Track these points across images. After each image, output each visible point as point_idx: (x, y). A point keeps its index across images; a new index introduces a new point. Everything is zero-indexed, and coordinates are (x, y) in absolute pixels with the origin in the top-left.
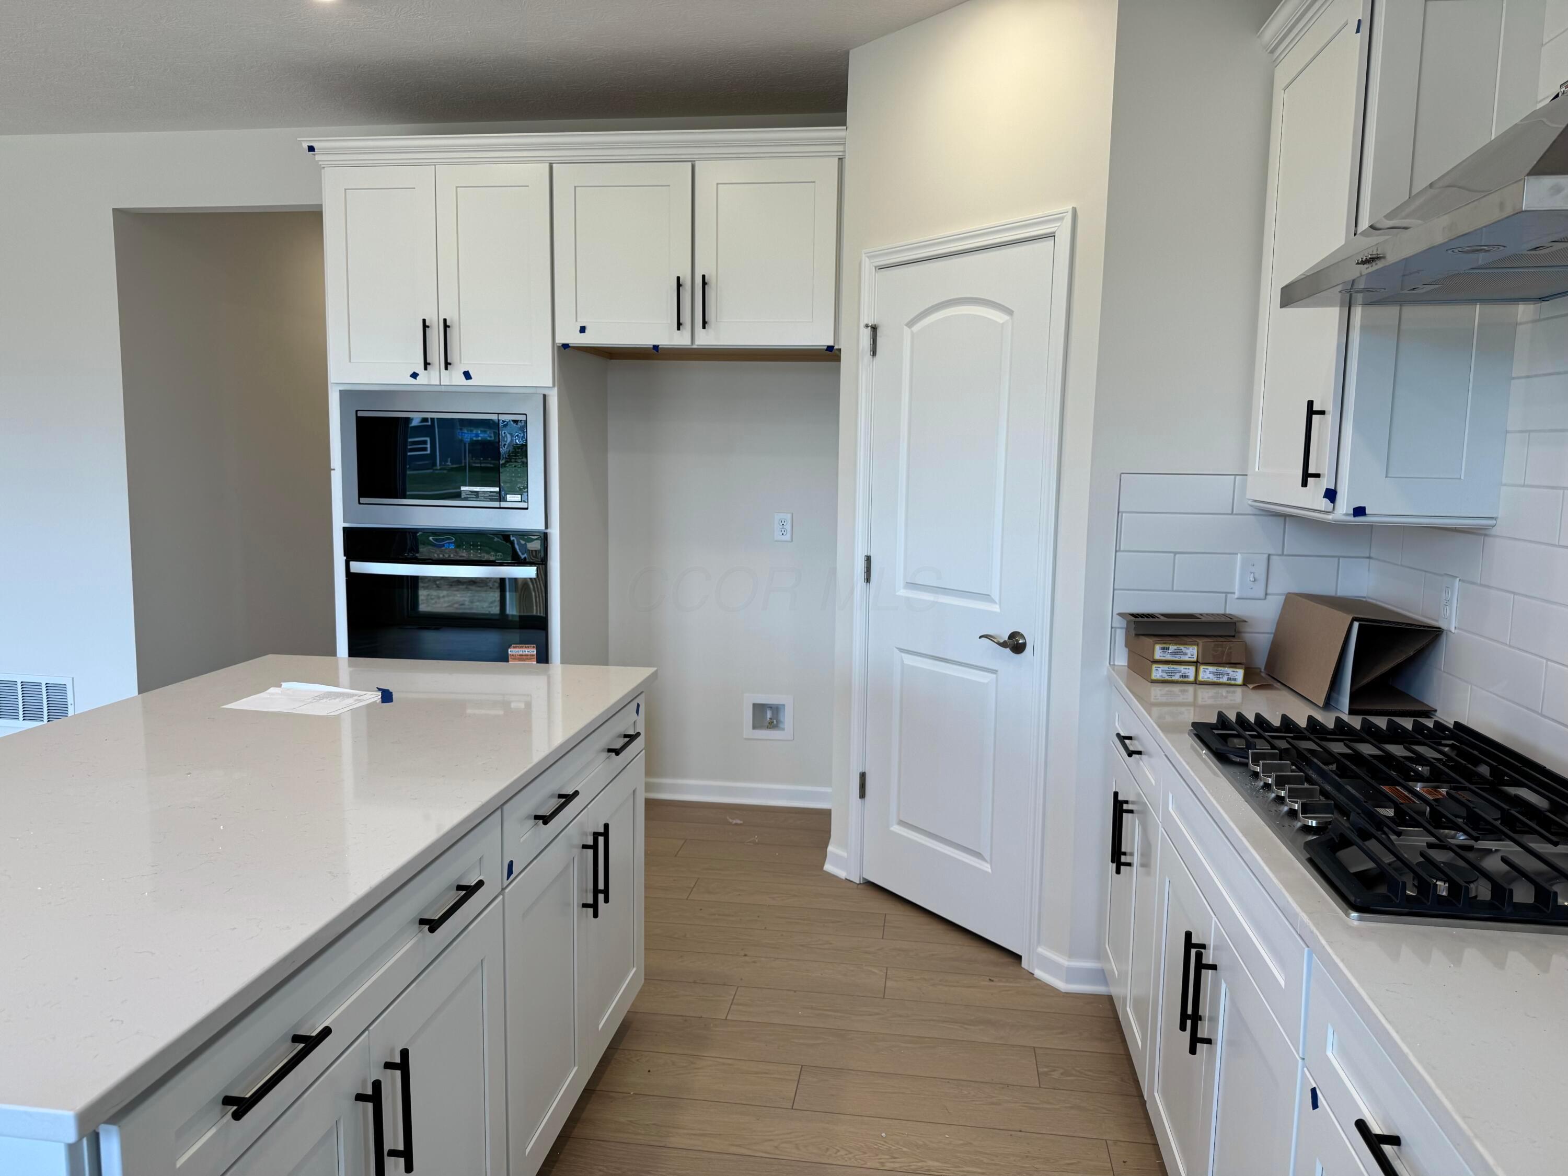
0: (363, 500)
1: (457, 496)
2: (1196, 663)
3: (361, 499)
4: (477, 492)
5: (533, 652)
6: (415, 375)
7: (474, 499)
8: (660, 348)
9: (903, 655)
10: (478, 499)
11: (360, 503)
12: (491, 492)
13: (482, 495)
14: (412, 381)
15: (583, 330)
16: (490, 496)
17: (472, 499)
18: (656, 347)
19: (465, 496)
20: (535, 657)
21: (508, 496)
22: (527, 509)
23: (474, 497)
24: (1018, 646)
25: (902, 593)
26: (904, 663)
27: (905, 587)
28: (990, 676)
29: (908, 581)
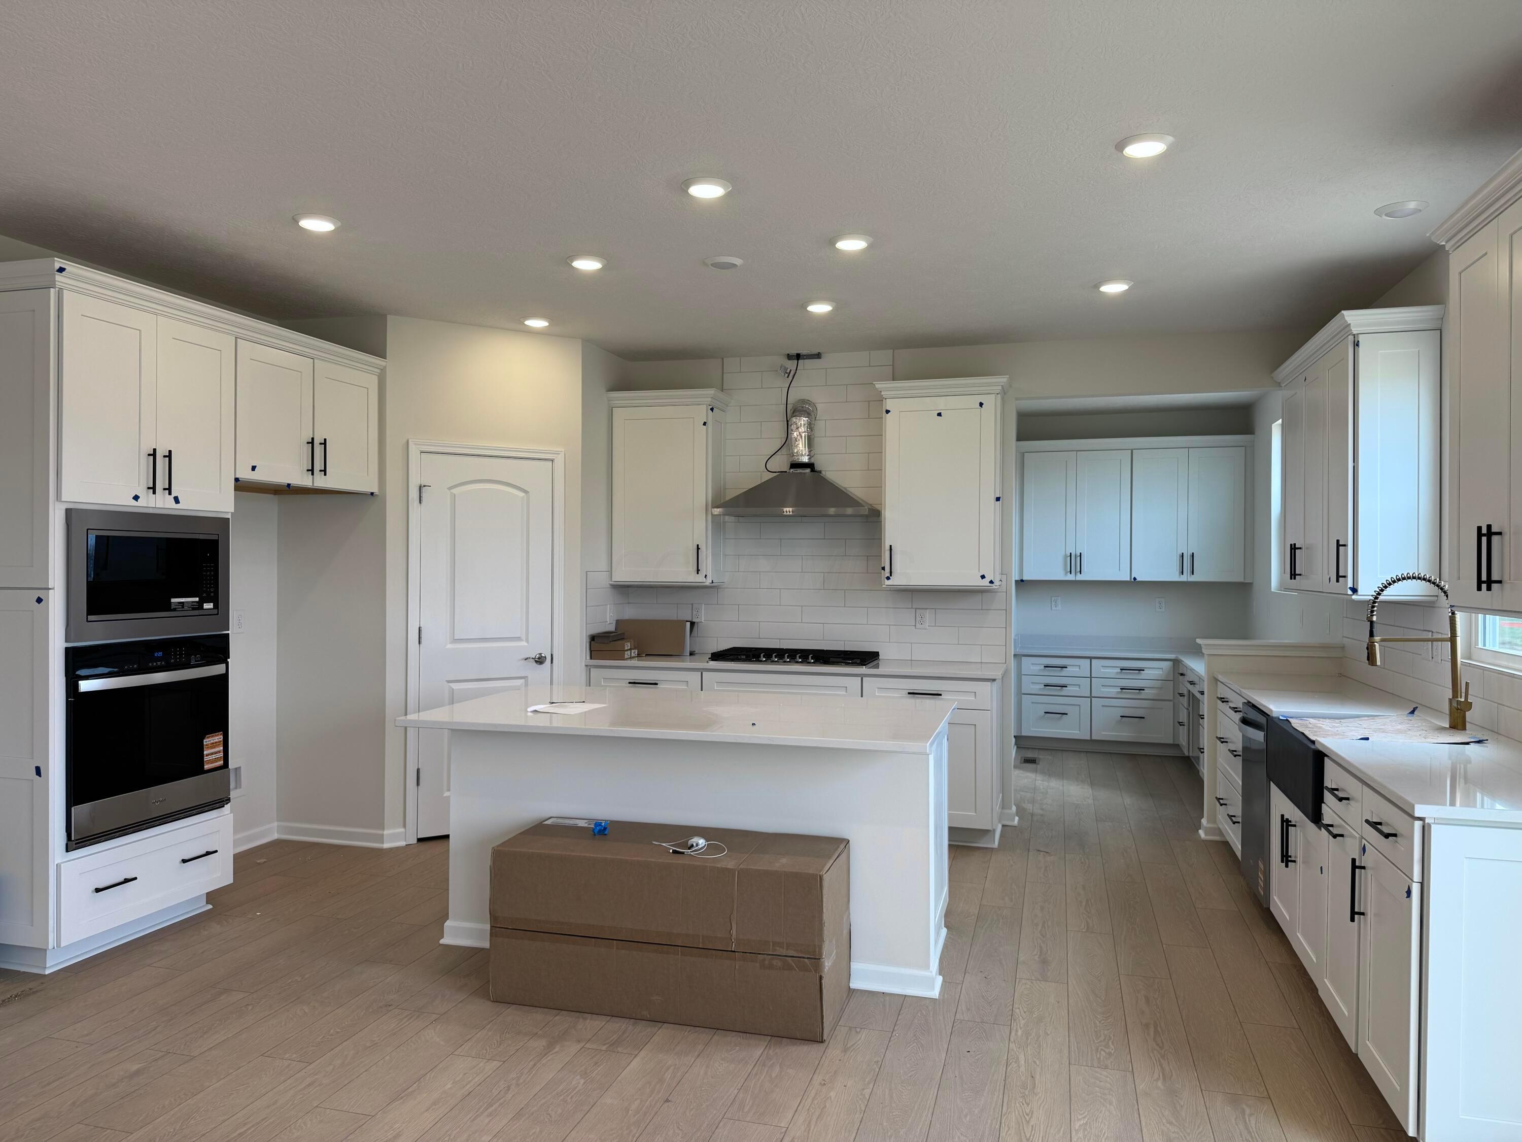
0: (91, 618)
1: (167, 607)
2: (630, 649)
3: (89, 616)
4: (183, 603)
5: (221, 738)
6: (136, 498)
7: (181, 609)
8: (292, 486)
9: (450, 684)
10: (184, 609)
11: (87, 621)
12: (193, 602)
13: (187, 605)
14: (134, 503)
15: (254, 468)
16: (192, 606)
17: (179, 609)
18: (289, 485)
19: (174, 607)
20: (222, 742)
21: (205, 604)
22: (218, 614)
23: (181, 607)
24: (540, 660)
25: (449, 646)
26: (453, 689)
27: (451, 643)
28: (523, 681)
29: (455, 638)
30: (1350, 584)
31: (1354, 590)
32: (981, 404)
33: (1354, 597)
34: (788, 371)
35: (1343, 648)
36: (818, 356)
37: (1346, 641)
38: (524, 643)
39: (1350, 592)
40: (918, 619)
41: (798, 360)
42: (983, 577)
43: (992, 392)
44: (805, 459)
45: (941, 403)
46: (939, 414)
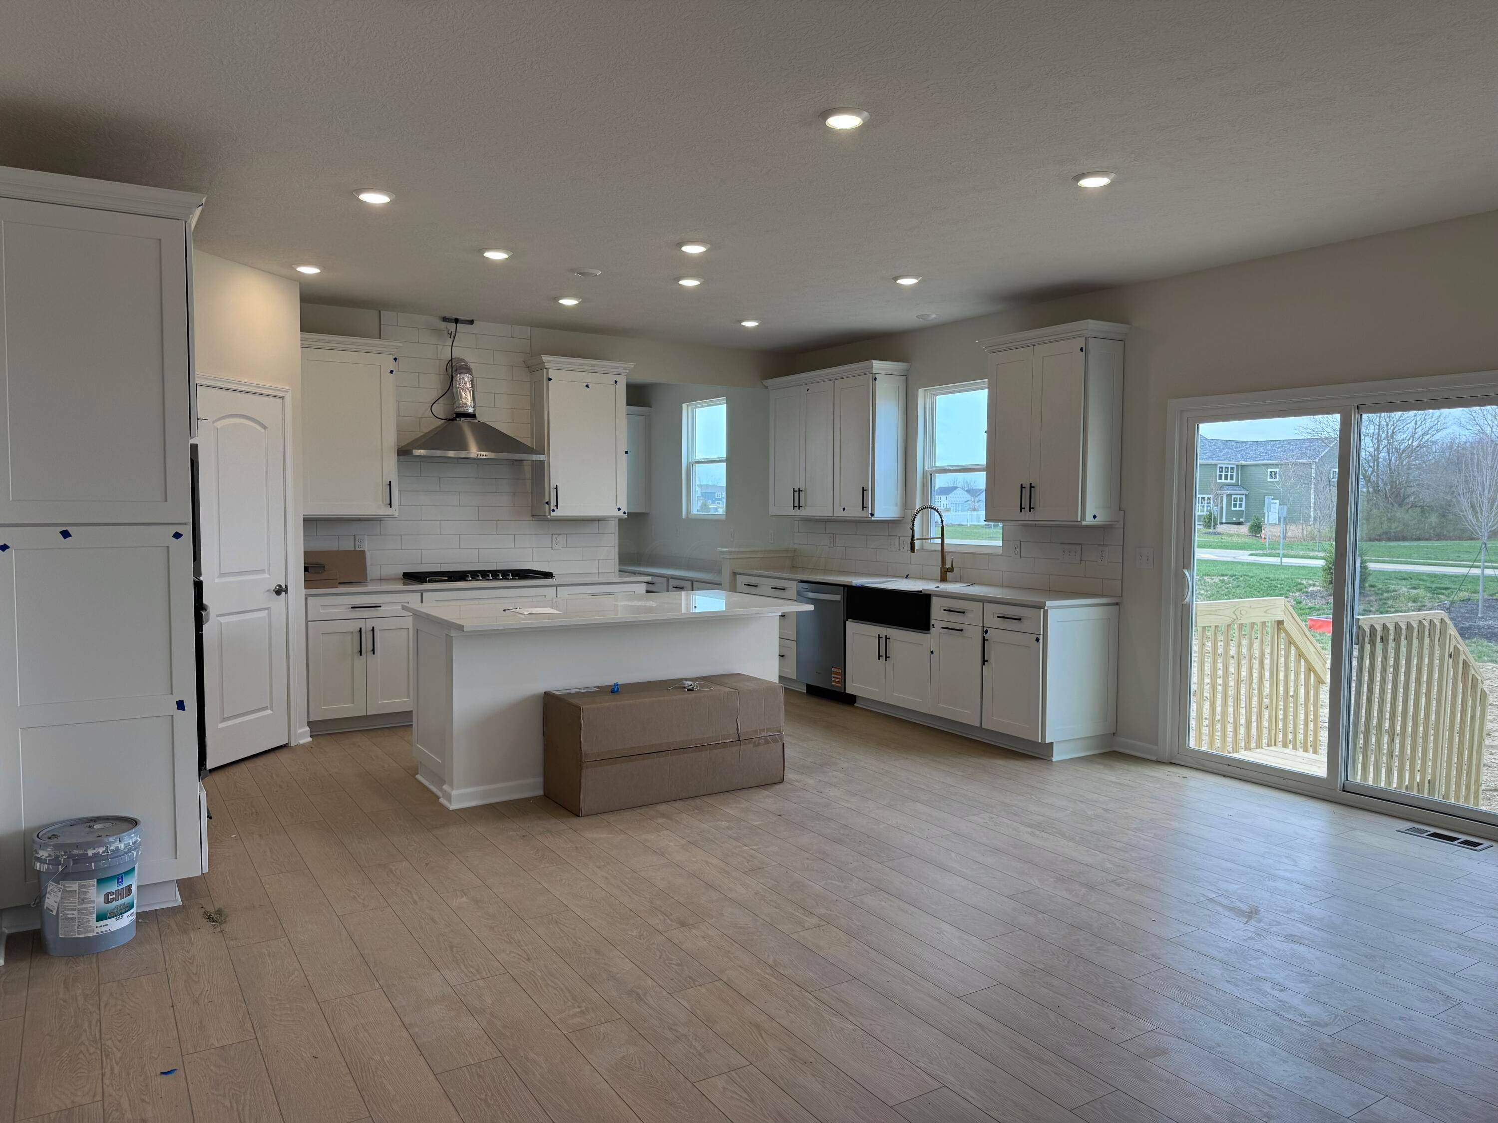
9: (219, 618)
24: (278, 592)
25: (217, 580)
26: (221, 623)
27: (218, 577)
28: (266, 611)
29: (222, 572)
30: (870, 512)
31: (872, 515)
32: (616, 382)
33: (873, 518)
34: (450, 332)
35: (795, 550)
36: (471, 322)
37: (796, 546)
38: (267, 576)
39: (870, 516)
40: (554, 542)
41: (456, 323)
42: (619, 509)
43: (623, 373)
44: (471, 410)
45: (589, 378)
46: (587, 386)
